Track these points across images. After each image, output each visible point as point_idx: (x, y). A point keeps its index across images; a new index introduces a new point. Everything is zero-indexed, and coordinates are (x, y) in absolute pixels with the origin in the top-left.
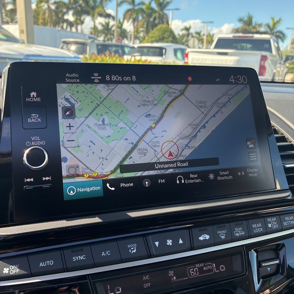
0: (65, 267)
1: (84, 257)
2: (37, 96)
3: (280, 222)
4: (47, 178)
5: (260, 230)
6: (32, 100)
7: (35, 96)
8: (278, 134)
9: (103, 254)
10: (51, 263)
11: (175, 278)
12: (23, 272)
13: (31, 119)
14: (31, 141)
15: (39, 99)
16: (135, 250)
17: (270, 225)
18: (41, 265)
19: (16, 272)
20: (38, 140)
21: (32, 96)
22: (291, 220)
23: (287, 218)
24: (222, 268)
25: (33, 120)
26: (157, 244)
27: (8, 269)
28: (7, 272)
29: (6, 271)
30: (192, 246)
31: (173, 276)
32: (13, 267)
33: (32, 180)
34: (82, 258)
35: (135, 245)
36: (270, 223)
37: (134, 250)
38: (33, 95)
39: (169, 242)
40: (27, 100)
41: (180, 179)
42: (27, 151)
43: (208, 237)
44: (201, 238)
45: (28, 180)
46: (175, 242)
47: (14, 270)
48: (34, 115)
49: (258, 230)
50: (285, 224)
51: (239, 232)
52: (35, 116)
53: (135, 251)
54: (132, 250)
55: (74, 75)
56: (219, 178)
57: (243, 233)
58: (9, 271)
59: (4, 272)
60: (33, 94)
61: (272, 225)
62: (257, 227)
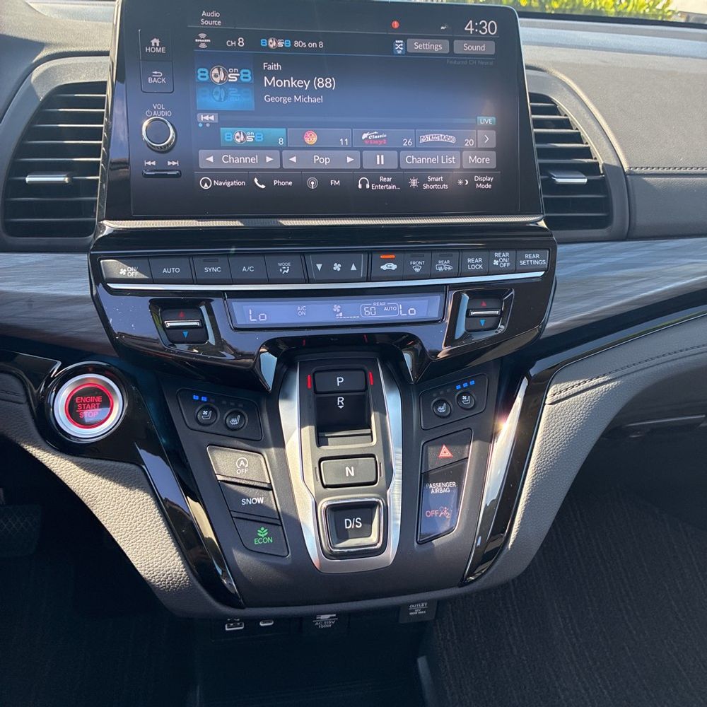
0: (194, 277)
1: (219, 269)
2: (161, 45)
3: (514, 261)
4: (174, 163)
5: (478, 267)
6: (153, 50)
7: (158, 45)
9: (244, 269)
10: (176, 270)
11: (341, 314)
12: (143, 276)
13: (153, 78)
14: (153, 110)
15: (162, 50)
16: (288, 270)
17: (496, 262)
18: (165, 271)
19: (134, 275)
20: (161, 110)
21: (153, 45)
22: (534, 259)
23: (527, 256)
24: (412, 312)
25: (155, 80)
26: (319, 266)
27: (125, 270)
28: (124, 274)
29: (123, 272)
30: (369, 275)
31: (339, 313)
32: (132, 269)
33: (154, 163)
34: (216, 270)
35: (289, 264)
36: (497, 259)
37: (286, 269)
38: (155, 44)
39: (337, 267)
40: (147, 49)
41: (364, 183)
42: (146, 123)
43: (394, 267)
44: (384, 267)
45: (149, 163)
46: (345, 267)
47: (133, 273)
48: (156, 73)
49: (475, 267)
50: (523, 263)
51: (443, 265)
52: (158, 74)
53: (287, 272)
54: (283, 270)
55: (214, 14)
56: (426, 186)
57: (449, 268)
58: (127, 272)
59: (121, 273)
60: (155, 41)
61: (499, 263)
62: (475, 262)
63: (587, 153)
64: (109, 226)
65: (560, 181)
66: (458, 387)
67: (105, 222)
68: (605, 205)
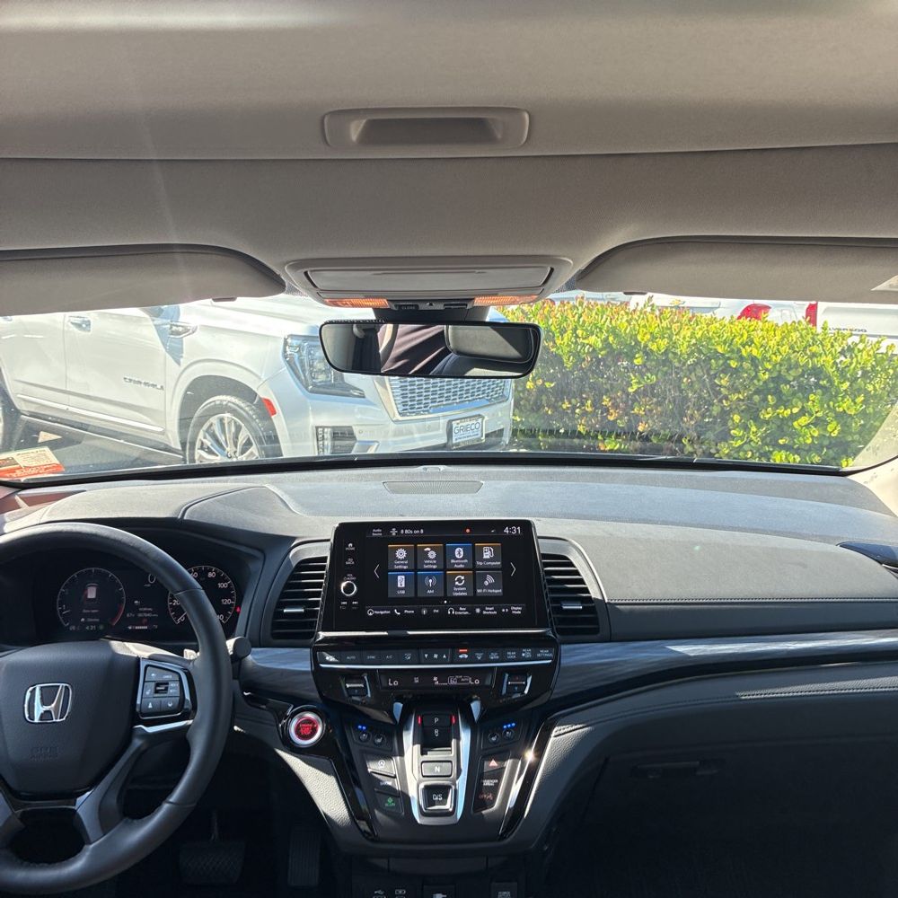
1: (374, 657)
2: (353, 547)
3: (534, 654)
4: (355, 603)
6: (349, 549)
9: (388, 657)
10: (354, 657)
11: (438, 682)
12: (337, 661)
14: (347, 578)
15: (353, 549)
17: (523, 655)
18: (348, 658)
19: (333, 660)
20: (350, 577)
21: (349, 546)
22: (545, 653)
23: (542, 651)
24: (477, 682)
26: (426, 656)
27: (329, 657)
28: (329, 659)
30: (453, 661)
33: (346, 603)
34: (372, 657)
35: (410, 654)
36: (524, 653)
39: (436, 656)
40: (346, 549)
41: (451, 611)
42: (343, 585)
43: (466, 656)
44: (461, 656)
45: (344, 603)
46: (440, 656)
47: (332, 658)
48: (350, 559)
49: (512, 657)
50: (539, 655)
51: (494, 656)
53: (409, 658)
55: (378, 530)
56: (485, 612)
57: (497, 657)
59: (327, 659)
60: (351, 545)
61: (525, 655)
62: (511, 654)
63: (586, 590)
64: (322, 635)
65: (565, 607)
66: (505, 727)
67: (320, 633)
68: (595, 621)
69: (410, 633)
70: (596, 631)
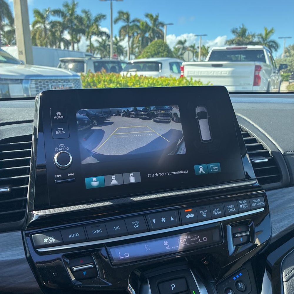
0: (87, 238)
1: (101, 231)
2: (62, 115)
3: (249, 204)
4: (72, 174)
5: (233, 210)
6: (58, 117)
7: (60, 115)
8: (250, 137)
9: (114, 229)
10: (77, 235)
11: (169, 246)
12: (58, 241)
13: (58, 131)
14: (59, 148)
15: (63, 117)
16: (138, 225)
17: (241, 206)
18: (70, 236)
19: (53, 242)
20: (63, 147)
21: (58, 115)
22: (258, 202)
23: (255, 201)
24: (205, 239)
25: (59, 132)
26: (154, 221)
27: (47, 239)
28: (47, 241)
29: (46, 240)
30: (181, 222)
31: (167, 246)
32: (51, 238)
33: (60, 176)
34: (99, 231)
35: (138, 222)
36: (241, 204)
37: (137, 225)
38: (59, 114)
39: (163, 220)
40: (54, 117)
42: (56, 155)
43: (193, 216)
44: (188, 217)
45: (58, 176)
46: (168, 219)
47: (51, 240)
48: (60, 128)
49: (232, 210)
50: (253, 205)
51: (217, 211)
52: (61, 129)
53: (138, 226)
54: (135, 226)
57: (220, 213)
58: (48, 240)
59: (45, 241)
60: (59, 113)
61: (243, 206)
62: (231, 207)
64: (36, 214)
66: (234, 278)
67: (34, 212)
69: (135, 199)
70: (278, 178)
